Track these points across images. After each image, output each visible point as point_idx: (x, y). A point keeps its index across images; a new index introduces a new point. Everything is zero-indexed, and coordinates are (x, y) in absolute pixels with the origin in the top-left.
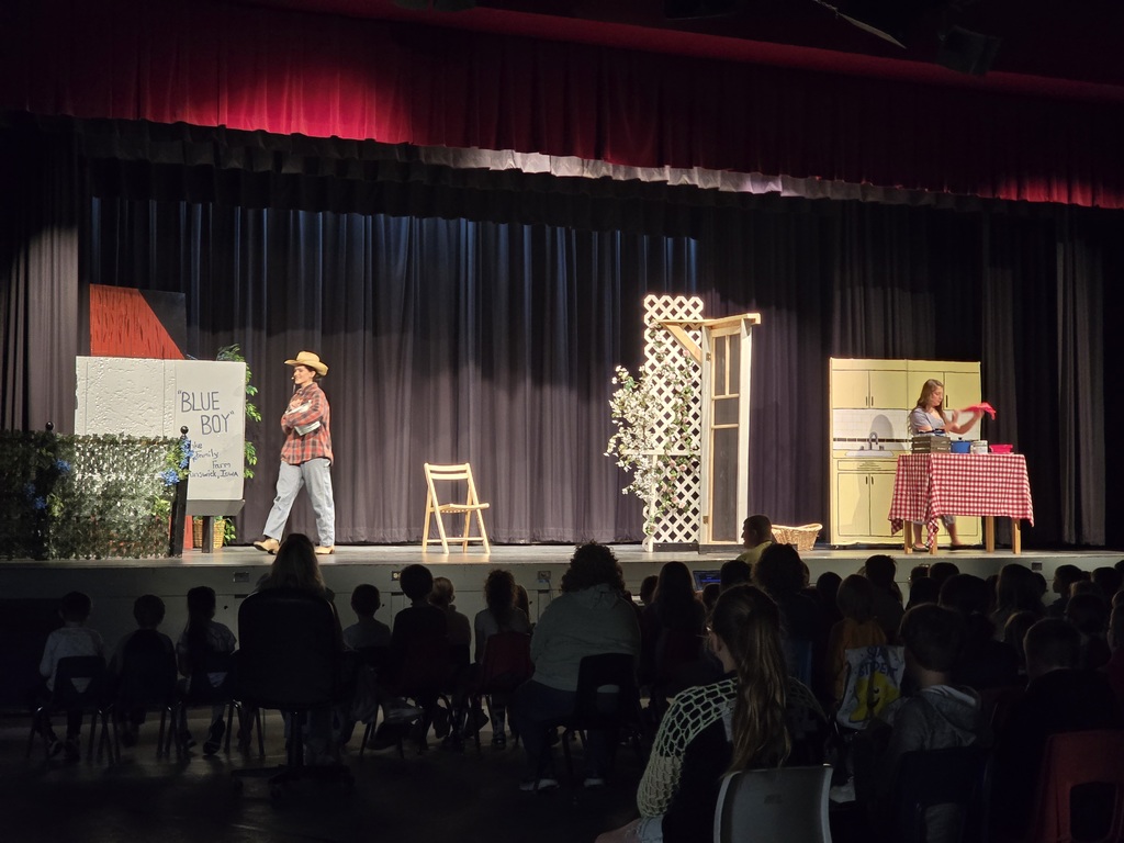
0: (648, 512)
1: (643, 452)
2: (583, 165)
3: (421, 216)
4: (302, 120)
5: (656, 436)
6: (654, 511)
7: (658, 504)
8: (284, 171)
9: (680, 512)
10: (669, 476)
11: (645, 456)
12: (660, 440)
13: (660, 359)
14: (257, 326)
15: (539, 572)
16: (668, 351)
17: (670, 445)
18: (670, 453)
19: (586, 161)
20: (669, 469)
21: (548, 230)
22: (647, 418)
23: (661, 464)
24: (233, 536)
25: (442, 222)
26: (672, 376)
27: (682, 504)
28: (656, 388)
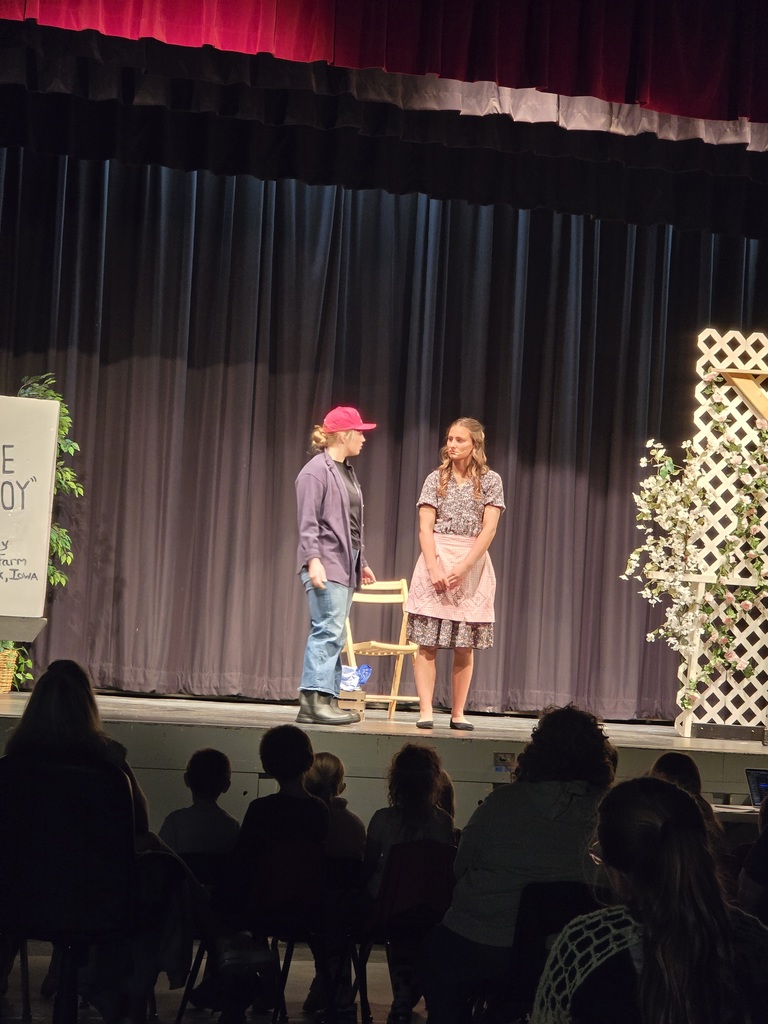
0: (686, 673)
1: (681, 577)
2: (611, 113)
3: (356, 186)
4: (159, 19)
5: (705, 552)
6: (696, 673)
7: (703, 661)
8: (137, 101)
9: (739, 676)
10: (724, 618)
11: (685, 584)
12: (710, 559)
13: (717, 432)
14: (86, 347)
15: (496, 754)
16: (731, 420)
17: (728, 568)
18: (726, 581)
19: (616, 105)
20: (723, 606)
21: (557, 218)
22: (692, 522)
23: (710, 598)
24: (29, 676)
25: (388, 198)
26: (735, 459)
27: (742, 663)
28: (709, 476)
